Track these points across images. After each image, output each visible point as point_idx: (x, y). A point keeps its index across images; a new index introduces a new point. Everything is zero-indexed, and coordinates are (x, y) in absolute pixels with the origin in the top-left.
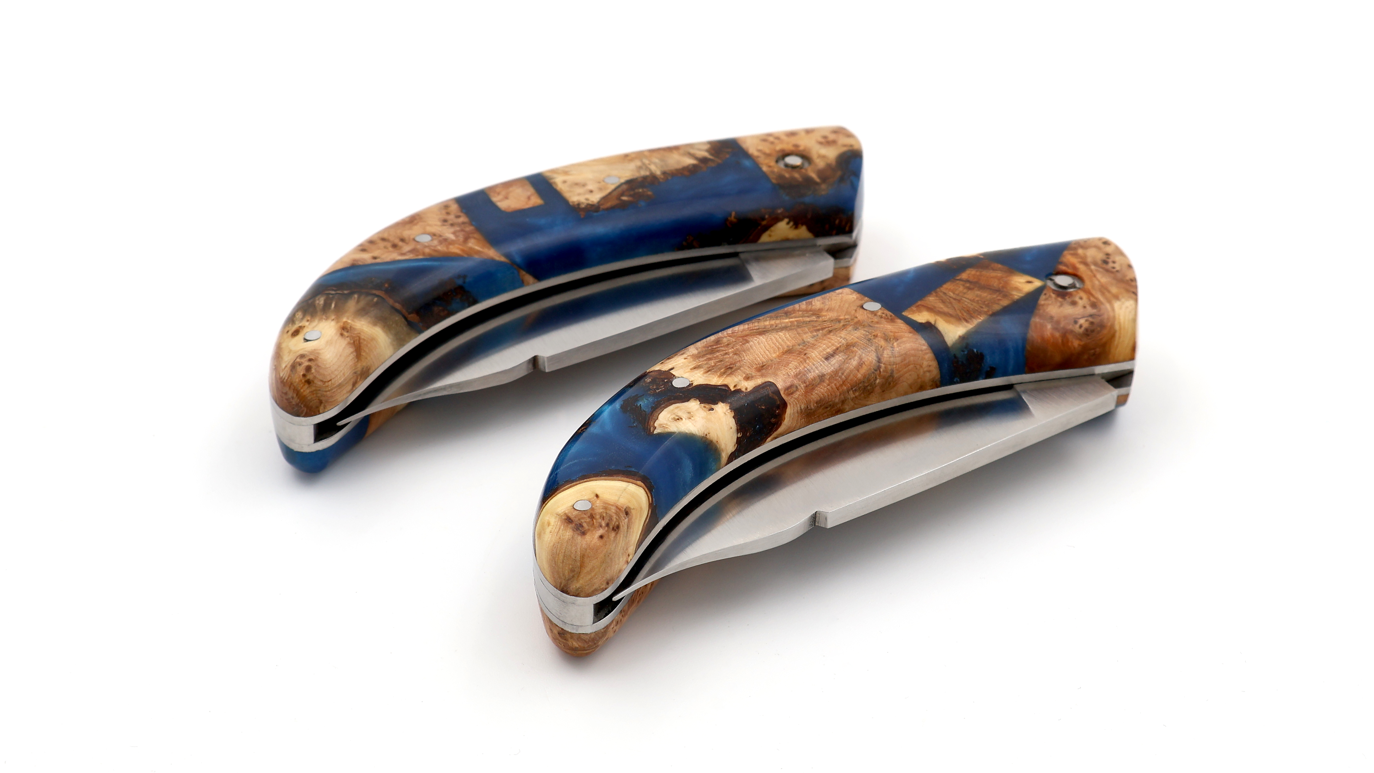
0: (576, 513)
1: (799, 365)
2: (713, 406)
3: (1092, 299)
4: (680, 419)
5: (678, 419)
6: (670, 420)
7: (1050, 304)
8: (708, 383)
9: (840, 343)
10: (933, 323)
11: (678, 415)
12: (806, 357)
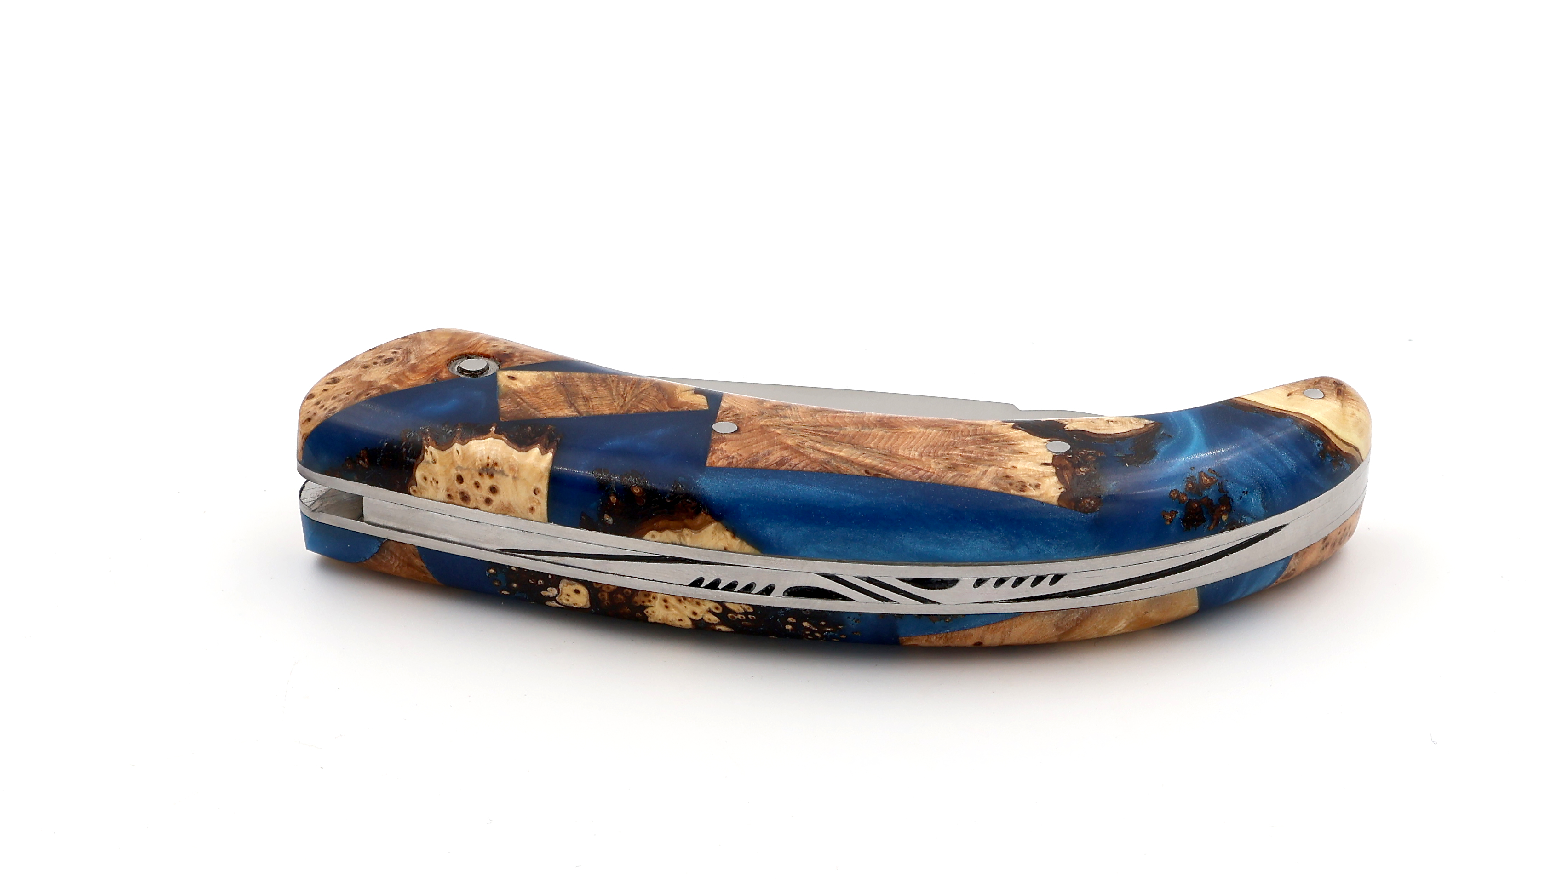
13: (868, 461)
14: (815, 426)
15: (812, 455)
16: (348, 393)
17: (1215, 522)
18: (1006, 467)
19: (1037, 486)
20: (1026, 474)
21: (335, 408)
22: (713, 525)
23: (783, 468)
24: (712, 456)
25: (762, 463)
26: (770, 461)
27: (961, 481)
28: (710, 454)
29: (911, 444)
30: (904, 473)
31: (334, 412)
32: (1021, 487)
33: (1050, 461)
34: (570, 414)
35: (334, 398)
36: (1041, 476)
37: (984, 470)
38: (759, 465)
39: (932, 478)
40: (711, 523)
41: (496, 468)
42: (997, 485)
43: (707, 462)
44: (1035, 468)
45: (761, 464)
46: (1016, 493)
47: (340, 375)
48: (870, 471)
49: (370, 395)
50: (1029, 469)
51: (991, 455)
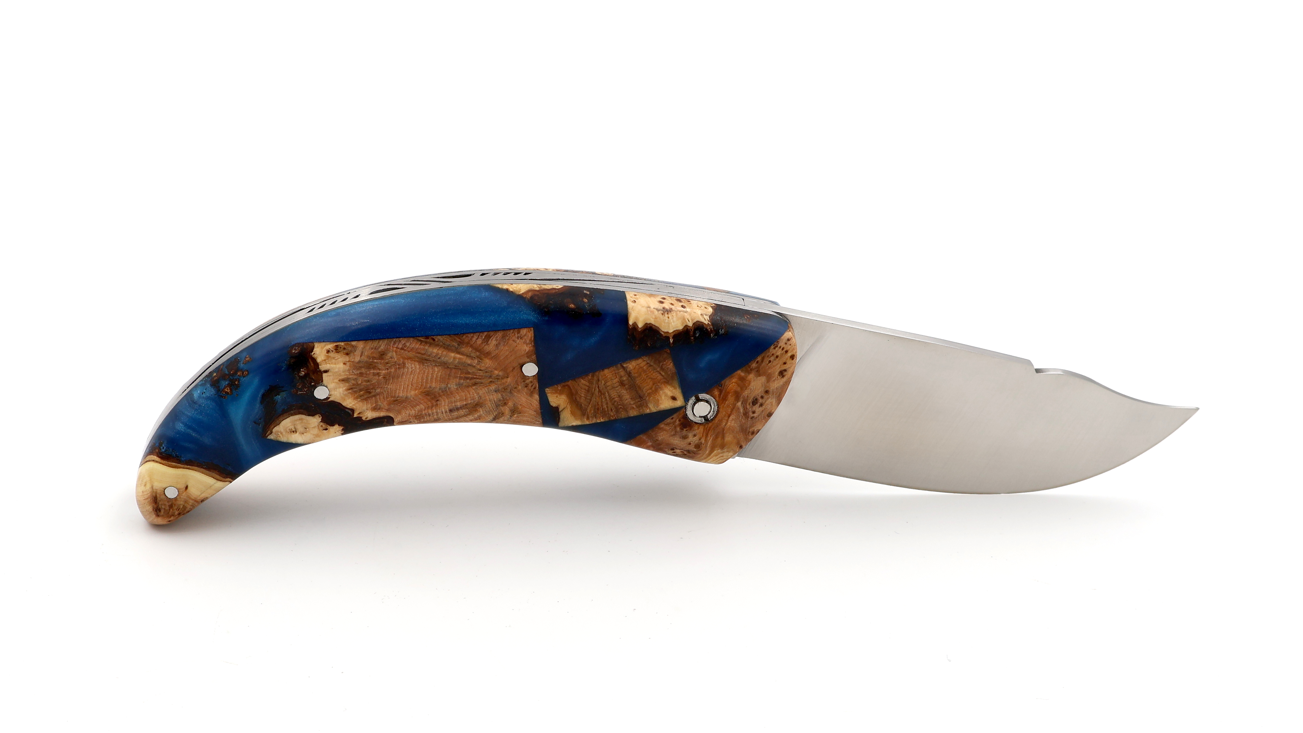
0: (163, 497)
1: (425, 409)
2: (329, 427)
3: (703, 441)
4: (295, 432)
5: (293, 432)
6: (288, 430)
7: (665, 430)
8: (341, 403)
9: (473, 399)
10: (560, 410)
11: (296, 427)
12: (435, 404)
13: (435, 351)
14: (475, 384)
15: (470, 349)
16: (770, 362)
17: (220, 369)
18: (349, 362)
19: (328, 352)
20: (337, 359)
21: (774, 348)
22: (521, 293)
23: (486, 333)
24: (531, 337)
25: (499, 336)
26: (494, 339)
27: (375, 343)
28: (532, 339)
29: (413, 375)
30: (411, 343)
31: (774, 345)
32: (338, 348)
33: (324, 375)
34: (628, 365)
35: (777, 357)
36: (327, 360)
37: (362, 357)
38: (501, 333)
39: (393, 342)
40: (523, 294)
41: (662, 312)
42: (353, 346)
43: (533, 331)
44: (332, 365)
45: (500, 334)
46: (340, 343)
47: (780, 380)
48: (432, 341)
49: (756, 362)
50: (335, 364)
51: (361, 374)
